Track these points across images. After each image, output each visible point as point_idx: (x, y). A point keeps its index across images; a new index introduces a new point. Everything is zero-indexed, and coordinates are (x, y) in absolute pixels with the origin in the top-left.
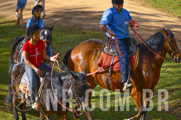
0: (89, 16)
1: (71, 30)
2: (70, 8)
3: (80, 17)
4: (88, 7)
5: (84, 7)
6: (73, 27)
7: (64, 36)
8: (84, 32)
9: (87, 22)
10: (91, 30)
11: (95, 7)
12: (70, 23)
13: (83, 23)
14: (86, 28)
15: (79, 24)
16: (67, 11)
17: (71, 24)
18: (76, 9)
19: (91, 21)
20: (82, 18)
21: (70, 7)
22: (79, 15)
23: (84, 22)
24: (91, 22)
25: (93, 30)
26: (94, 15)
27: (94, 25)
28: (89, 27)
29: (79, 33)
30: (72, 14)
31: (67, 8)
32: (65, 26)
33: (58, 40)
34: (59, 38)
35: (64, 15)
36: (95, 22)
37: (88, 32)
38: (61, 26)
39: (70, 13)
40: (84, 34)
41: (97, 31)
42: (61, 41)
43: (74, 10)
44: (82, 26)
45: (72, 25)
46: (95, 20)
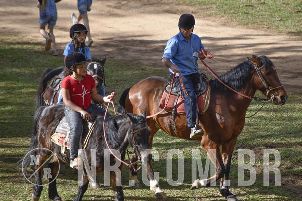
0: (149, 47)
1: (128, 65)
2: (125, 35)
3: (138, 48)
4: (148, 34)
5: (142, 34)
6: (131, 61)
7: (120, 73)
8: (144, 68)
9: (147, 56)
10: (151, 66)
11: (156, 35)
12: (126, 56)
13: (143, 57)
14: (146, 63)
15: (138, 59)
16: (122, 39)
17: (128, 57)
18: (132, 36)
19: (151, 54)
20: (140, 51)
21: (125, 33)
22: (137, 45)
23: (143, 55)
24: (152, 56)
25: (154, 65)
26: (155, 46)
27: (155, 60)
28: (150, 62)
29: (138, 70)
30: (128, 44)
31: (121, 35)
32: (120, 60)
33: (112, 76)
34: (114, 75)
35: (118, 45)
36: (156, 56)
37: (148, 68)
38: (115, 59)
39: (126, 41)
40: (144, 71)
41: (158, 67)
42: (116, 79)
43: (130, 39)
44: (141, 61)
45: (130, 59)
46: (157, 53)
